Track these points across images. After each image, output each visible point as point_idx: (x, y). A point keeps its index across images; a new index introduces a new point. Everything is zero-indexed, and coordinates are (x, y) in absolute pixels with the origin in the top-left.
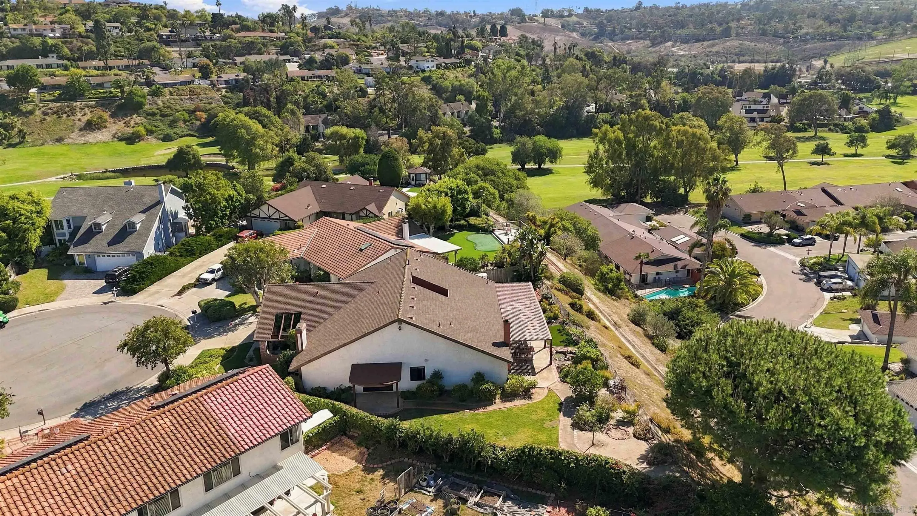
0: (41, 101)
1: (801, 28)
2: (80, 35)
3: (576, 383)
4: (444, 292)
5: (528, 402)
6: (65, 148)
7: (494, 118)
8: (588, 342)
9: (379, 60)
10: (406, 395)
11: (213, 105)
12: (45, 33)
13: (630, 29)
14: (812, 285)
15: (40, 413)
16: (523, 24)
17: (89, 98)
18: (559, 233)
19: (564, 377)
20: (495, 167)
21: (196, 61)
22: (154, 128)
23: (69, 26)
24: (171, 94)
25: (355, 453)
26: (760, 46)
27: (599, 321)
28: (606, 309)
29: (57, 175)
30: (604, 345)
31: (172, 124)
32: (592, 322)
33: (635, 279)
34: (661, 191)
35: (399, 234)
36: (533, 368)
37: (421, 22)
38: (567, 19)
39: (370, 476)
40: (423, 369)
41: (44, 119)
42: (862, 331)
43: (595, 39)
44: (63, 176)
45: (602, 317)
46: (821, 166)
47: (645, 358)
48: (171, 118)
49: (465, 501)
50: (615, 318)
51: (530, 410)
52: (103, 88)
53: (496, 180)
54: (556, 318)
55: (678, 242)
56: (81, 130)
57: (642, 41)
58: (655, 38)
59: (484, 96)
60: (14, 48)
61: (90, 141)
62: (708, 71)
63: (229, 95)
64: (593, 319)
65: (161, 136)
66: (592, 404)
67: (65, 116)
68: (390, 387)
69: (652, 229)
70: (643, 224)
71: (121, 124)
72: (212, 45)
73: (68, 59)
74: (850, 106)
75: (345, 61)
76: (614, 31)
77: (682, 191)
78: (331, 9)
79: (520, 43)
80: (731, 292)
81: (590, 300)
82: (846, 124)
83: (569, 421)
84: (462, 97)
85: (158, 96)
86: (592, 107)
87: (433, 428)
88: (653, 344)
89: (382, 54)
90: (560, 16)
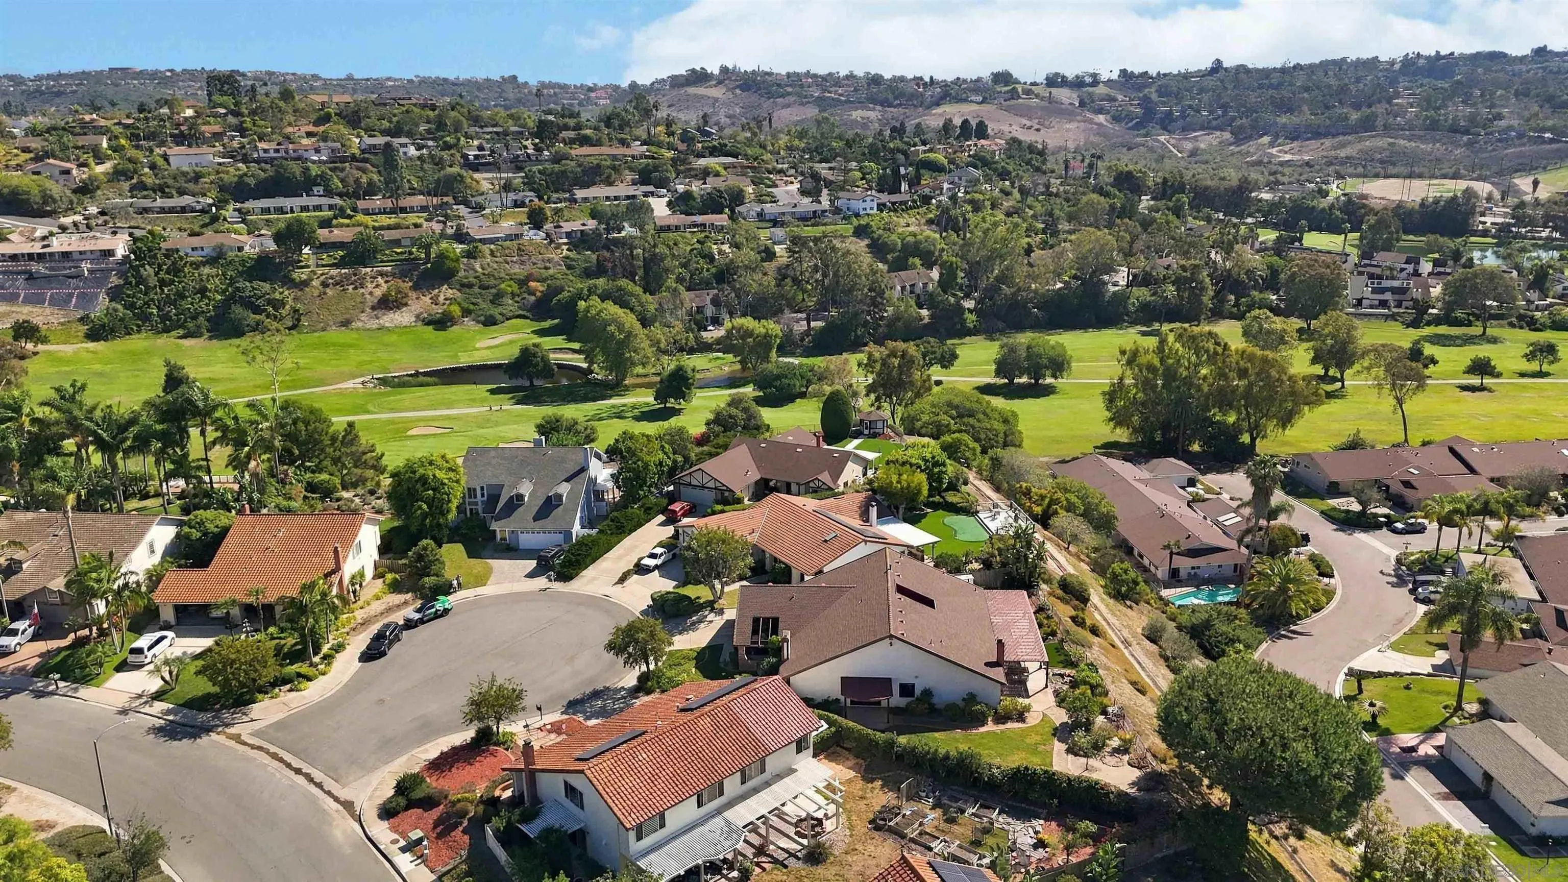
0: (318, 266)
1: (1499, 117)
2: (354, 158)
3: (1072, 711)
4: (930, 603)
5: (1020, 725)
6: (354, 335)
7: (967, 296)
8: (1087, 665)
9: (787, 192)
10: (896, 711)
11: (551, 272)
12: (306, 155)
13: (1199, 111)
14: (1403, 592)
15: (539, 709)
16: (1013, 102)
17: (382, 261)
18: (1062, 513)
19: (1061, 700)
20: (975, 406)
21: (519, 196)
22: (472, 307)
23: (338, 145)
24: (492, 253)
25: (850, 763)
26: (1426, 147)
27: (1105, 638)
28: (1117, 623)
29: (355, 377)
30: (1107, 668)
31: (496, 299)
32: (1096, 640)
33: (1162, 573)
34: (1213, 437)
35: (865, 516)
36: (1026, 690)
37: (841, 95)
38: (1090, 89)
39: (870, 785)
40: (913, 685)
41: (325, 293)
42: (1449, 661)
43: (1137, 126)
44: (362, 379)
45: (1110, 631)
46: (1478, 394)
47: (1155, 684)
48: (494, 291)
49: (963, 812)
50: (1126, 633)
51: (1024, 734)
52: (400, 246)
53: (977, 424)
54: (1053, 633)
55: (1226, 523)
56: (373, 308)
57: (1218, 133)
58: (1241, 128)
59: (952, 264)
60: (266, 179)
61: (387, 325)
62: (1324, 203)
63: (572, 255)
64: (1097, 635)
65: (482, 318)
66: (1088, 730)
67: (351, 287)
68: (879, 703)
69: (1194, 501)
70: (1181, 491)
71: (427, 299)
72: (540, 172)
73: (341, 195)
74: (1548, 285)
75: (737, 198)
76: (1170, 113)
77: (1246, 438)
78: (693, 71)
79: (1009, 150)
80: (1285, 601)
81: (1096, 608)
82: (1538, 314)
83: (1064, 747)
84: (917, 261)
85: (475, 258)
86: (1121, 277)
87: (931, 744)
88: (1168, 666)
89: (792, 183)
90: (1078, 83)
